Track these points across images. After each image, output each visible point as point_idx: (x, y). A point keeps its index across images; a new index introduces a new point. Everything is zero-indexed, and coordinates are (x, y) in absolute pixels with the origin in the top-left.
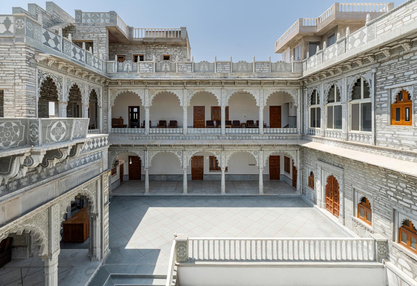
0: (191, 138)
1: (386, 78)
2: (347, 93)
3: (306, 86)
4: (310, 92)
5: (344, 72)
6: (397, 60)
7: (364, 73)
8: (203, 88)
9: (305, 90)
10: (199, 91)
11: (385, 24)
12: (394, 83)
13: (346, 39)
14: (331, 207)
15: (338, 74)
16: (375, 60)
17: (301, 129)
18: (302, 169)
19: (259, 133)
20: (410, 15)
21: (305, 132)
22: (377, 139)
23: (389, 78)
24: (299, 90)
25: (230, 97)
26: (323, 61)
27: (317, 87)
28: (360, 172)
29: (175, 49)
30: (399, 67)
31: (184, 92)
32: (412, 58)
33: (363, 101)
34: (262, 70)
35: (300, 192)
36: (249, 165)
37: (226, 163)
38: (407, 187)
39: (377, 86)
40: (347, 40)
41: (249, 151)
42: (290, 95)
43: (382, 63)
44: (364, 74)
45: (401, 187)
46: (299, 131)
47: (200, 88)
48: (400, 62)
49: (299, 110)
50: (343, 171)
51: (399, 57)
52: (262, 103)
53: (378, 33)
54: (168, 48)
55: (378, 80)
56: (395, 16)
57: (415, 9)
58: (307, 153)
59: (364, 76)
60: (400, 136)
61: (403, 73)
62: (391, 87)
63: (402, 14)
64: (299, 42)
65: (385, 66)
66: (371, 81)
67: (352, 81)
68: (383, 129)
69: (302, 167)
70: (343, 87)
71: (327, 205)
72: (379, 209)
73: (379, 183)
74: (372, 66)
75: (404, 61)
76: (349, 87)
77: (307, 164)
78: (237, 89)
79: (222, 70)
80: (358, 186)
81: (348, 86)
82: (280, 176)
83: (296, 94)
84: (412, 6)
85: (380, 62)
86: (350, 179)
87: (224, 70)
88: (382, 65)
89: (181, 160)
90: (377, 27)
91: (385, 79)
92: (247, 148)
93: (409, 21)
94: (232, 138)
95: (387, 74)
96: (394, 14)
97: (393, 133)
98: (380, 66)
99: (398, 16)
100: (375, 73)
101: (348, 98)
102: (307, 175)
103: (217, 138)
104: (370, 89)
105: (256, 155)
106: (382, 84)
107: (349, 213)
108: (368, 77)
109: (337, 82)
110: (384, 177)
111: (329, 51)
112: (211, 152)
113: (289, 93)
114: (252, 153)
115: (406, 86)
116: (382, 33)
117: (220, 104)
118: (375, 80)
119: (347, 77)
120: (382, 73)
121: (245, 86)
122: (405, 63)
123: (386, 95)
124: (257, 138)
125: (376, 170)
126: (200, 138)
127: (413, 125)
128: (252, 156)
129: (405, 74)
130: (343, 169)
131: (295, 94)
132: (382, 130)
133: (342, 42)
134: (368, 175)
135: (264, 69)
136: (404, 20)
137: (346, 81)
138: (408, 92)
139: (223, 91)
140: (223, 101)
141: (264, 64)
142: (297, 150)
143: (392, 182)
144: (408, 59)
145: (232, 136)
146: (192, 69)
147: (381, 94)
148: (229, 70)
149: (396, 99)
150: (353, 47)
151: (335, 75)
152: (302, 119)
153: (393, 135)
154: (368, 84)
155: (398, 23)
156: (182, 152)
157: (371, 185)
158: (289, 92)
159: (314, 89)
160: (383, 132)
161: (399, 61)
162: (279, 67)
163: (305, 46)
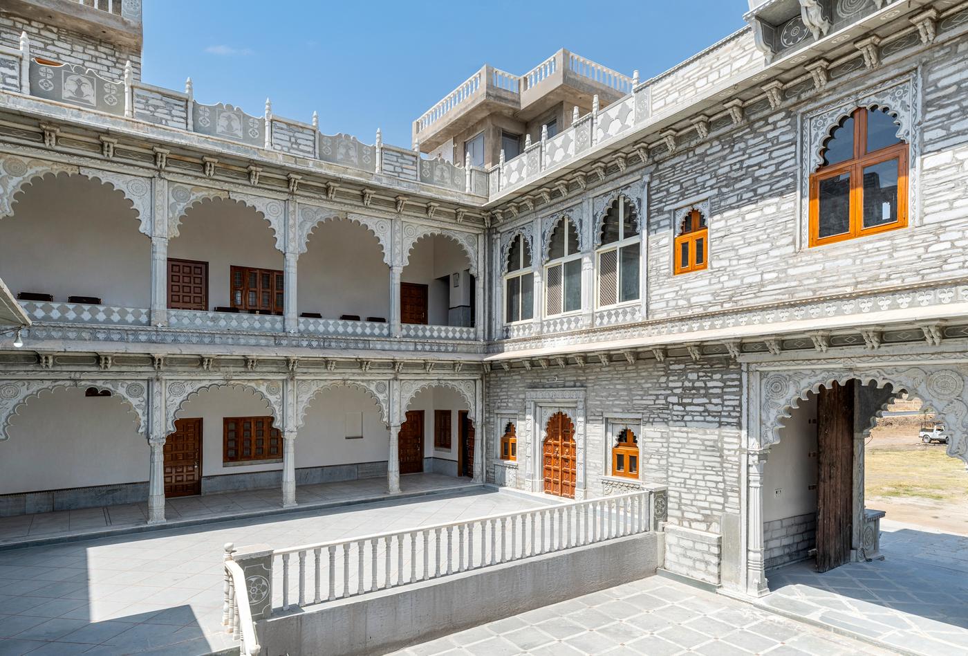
0: (182, 339)
1: (667, 190)
2: (593, 231)
3: (498, 229)
4: (508, 241)
5: (589, 186)
6: (685, 157)
7: (627, 186)
8: (226, 187)
9: (495, 236)
10: (212, 194)
11: (667, 90)
12: (681, 198)
13: (592, 119)
14: (556, 483)
15: (577, 192)
16: (649, 157)
17: (484, 331)
18: (486, 423)
19: (389, 335)
20: (707, 76)
21: (494, 334)
22: (651, 307)
23: (672, 190)
24: (481, 238)
25: (314, 229)
26: (541, 167)
27: (524, 228)
28: (618, 382)
29: (92, 52)
30: (688, 168)
31: (158, 188)
32: (709, 152)
33: (623, 242)
34: (399, 170)
35: (482, 480)
36: (347, 438)
37: (299, 418)
38: (699, 377)
39: (652, 208)
40: (595, 121)
41: (363, 381)
42: (461, 246)
43: (661, 164)
44: (626, 189)
45: (690, 381)
46: (480, 333)
47: (218, 185)
48: (690, 160)
49: (482, 286)
50: (586, 391)
51: (689, 150)
52: (399, 258)
53: (655, 107)
54: (59, 40)
55: (653, 197)
56: (683, 76)
57: (714, 66)
58: (499, 383)
59: (627, 192)
60: (689, 291)
61: (695, 178)
62: (675, 206)
63: (694, 74)
64: (478, 128)
65: (666, 168)
66: (639, 200)
67: (603, 206)
68: (661, 286)
69: (486, 418)
70: (585, 220)
71: (548, 481)
72: (653, 438)
73: (654, 390)
74: (643, 170)
75: (696, 158)
76: (598, 217)
77: (499, 408)
78: (331, 210)
79: (289, 145)
80: (615, 410)
81: (595, 217)
82: (425, 462)
83: (476, 247)
84: (710, 60)
85: (657, 162)
86: (598, 403)
87: (294, 146)
88: (661, 167)
89: (140, 412)
90: (653, 96)
91: (665, 193)
92: (359, 374)
93: (706, 87)
94: (319, 345)
95: (669, 183)
96: (681, 72)
97: (677, 288)
98: (657, 170)
99: (689, 78)
100: (649, 184)
101: (595, 241)
102: (499, 434)
103: (272, 342)
104: (639, 216)
105: (382, 393)
106: (661, 202)
107: (596, 473)
108: (636, 194)
109: (572, 210)
110: (663, 373)
111: (555, 145)
112: (253, 384)
113: (460, 242)
114: (372, 388)
115: (698, 202)
116: (662, 107)
117: (282, 243)
118: (649, 196)
119: (593, 198)
120: (661, 183)
121: (356, 203)
122: (698, 161)
123: (667, 222)
124: (387, 347)
125: (648, 366)
126: (217, 340)
127: (709, 267)
128: (372, 395)
129: (698, 180)
130: (586, 387)
131: (472, 245)
132: (660, 289)
133: (585, 125)
134: (633, 382)
135: (405, 171)
136: (698, 85)
137: (591, 206)
138: (700, 213)
139: (291, 209)
140: (291, 235)
141: (405, 156)
142: (475, 380)
143: (676, 378)
144: (703, 153)
145: (318, 340)
146: (186, 119)
147: (658, 223)
148: (311, 150)
149: (682, 228)
150: (606, 136)
151: (570, 196)
152: (487, 305)
153: (677, 292)
154: (634, 207)
155: (688, 90)
156: (144, 385)
157: (640, 398)
158: (462, 239)
159: (517, 233)
160: (661, 292)
161: (688, 158)
162: (438, 173)
163: (494, 136)
